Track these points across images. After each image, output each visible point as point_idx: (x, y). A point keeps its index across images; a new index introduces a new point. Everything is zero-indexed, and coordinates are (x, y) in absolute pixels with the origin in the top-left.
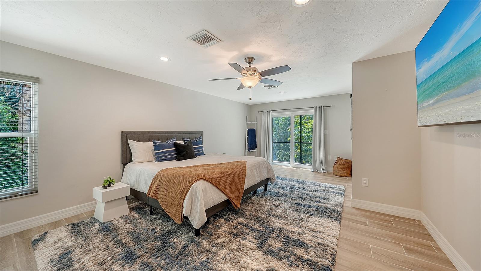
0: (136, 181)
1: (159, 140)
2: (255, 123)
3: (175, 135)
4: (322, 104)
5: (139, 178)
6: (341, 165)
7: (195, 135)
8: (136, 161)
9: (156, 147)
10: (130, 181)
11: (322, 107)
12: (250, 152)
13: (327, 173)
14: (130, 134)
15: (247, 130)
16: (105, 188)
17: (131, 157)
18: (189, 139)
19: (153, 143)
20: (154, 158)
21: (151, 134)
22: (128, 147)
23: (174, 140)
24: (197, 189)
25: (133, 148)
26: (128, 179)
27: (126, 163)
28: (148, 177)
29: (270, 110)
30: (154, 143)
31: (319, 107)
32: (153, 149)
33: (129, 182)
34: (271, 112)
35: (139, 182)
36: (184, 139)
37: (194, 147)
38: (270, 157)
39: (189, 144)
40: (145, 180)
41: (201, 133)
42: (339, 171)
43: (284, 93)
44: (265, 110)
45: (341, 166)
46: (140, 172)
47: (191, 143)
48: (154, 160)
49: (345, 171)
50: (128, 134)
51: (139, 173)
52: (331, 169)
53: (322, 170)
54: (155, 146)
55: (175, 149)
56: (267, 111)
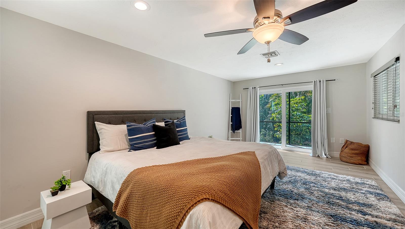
0: (101, 181)
1: (135, 121)
2: (240, 102)
3: (154, 115)
4: (323, 78)
5: (105, 177)
6: (352, 149)
7: (176, 115)
8: (104, 150)
9: (131, 132)
10: (94, 179)
11: (325, 81)
12: (234, 133)
13: (331, 158)
14: (98, 115)
15: (231, 108)
16: (54, 194)
17: (99, 145)
18: (171, 119)
19: (126, 125)
20: (128, 145)
21: (125, 114)
22: (95, 131)
23: (154, 122)
24: (199, 221)
25: (101, 133)
26: (92, 175)
27: (92, 152)
28: (115, 177)
29: (258, 86)
30: (128, 126)
31: (320, 81)
32: (127, 134)
33: (94, 181)
34: (258, 89)
35: (104, 182)
36: (165, 120)
37: (177, 129)
38: (258, 138)
39: (172, 127)
40: (113, 183)
41: (184, 112)
42: (351, 157)
43: (281, 64)
44: (252, 87)
45: (353, 152)
46: (107, 168)
47: (174, 125)
48: (128, 147)
49: (359, 158)
50: (96, 115)
51: (105, 169)
52: (337, 154)
53: (324, 154)
54: (129, 130)
55: (153, 133)
56: (254, 88)
